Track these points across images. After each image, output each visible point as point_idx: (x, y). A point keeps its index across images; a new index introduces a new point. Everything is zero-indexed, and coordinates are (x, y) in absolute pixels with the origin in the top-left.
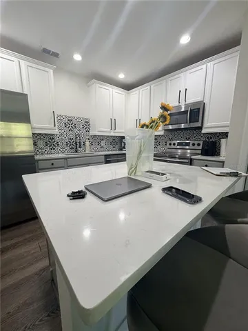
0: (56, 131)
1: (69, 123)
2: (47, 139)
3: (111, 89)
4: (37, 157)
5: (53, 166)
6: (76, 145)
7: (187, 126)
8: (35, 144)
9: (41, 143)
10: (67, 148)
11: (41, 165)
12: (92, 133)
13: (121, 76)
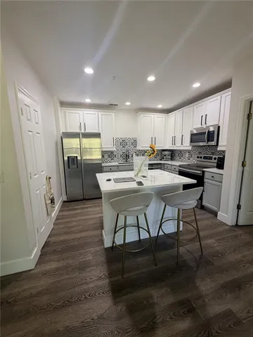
0: (114, 149)
1: (123, 143)
2: (109, 154)
3: (152, 116)
4: (103, 165)
5: (111, 170)
6: (127, 157)
7: (205, 144)
8: (103, 156)
9: (106, 156)
10: (121, 159)
11: (105, 169)
12: (138, 148)
13: (160, 106)
